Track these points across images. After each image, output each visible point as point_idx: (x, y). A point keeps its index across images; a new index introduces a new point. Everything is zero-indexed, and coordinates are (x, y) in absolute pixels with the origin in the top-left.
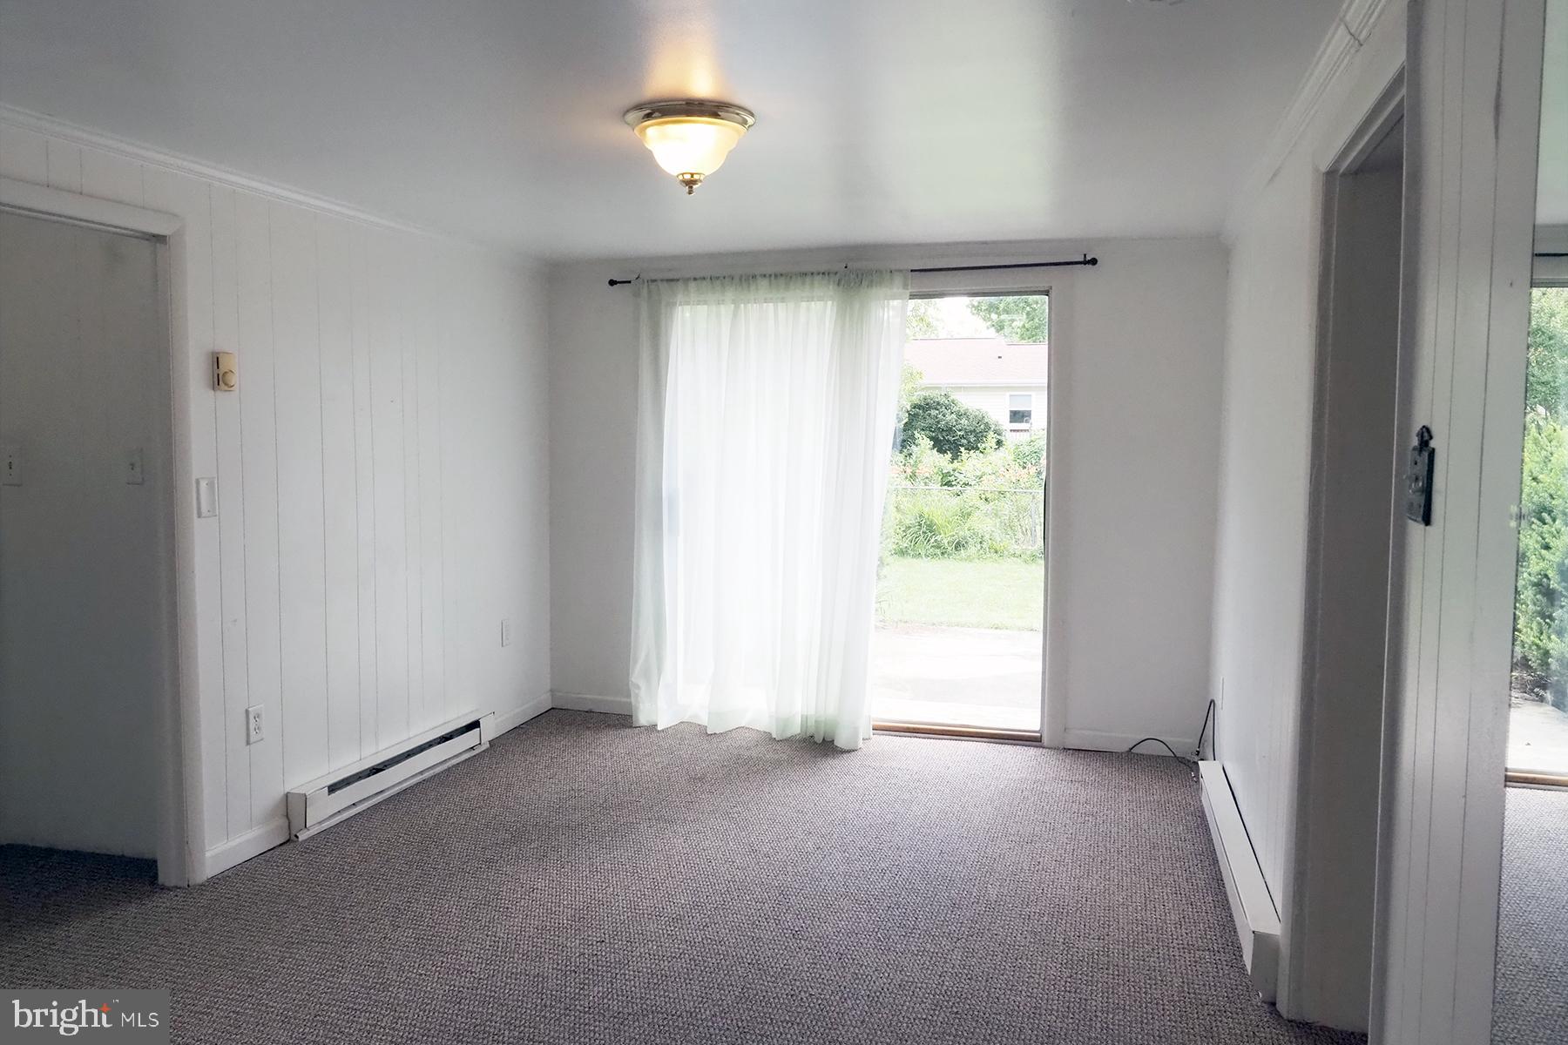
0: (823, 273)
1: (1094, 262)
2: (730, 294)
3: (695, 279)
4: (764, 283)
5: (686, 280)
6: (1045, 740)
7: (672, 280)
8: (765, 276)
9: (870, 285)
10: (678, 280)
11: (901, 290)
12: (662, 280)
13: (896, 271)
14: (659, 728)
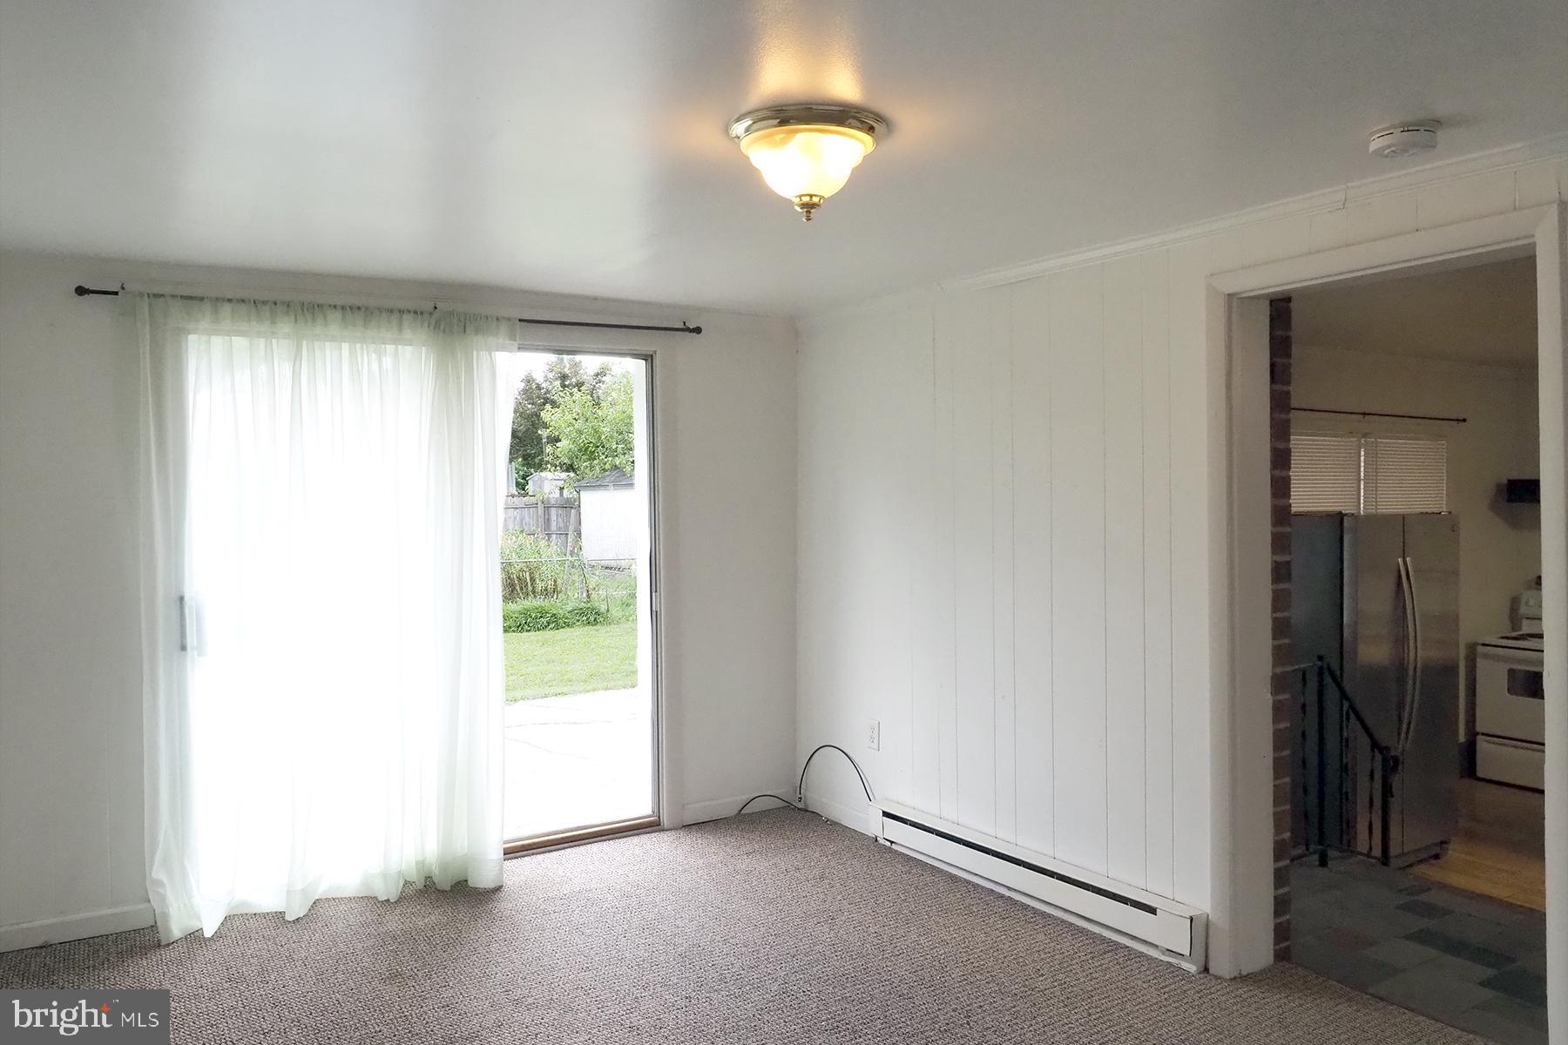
0: (415, 312)
1: (698, 330)
2: (285, 326)
3: (230, 300)
4: (335, 316)
5: (217, 301)
6: (666, 822)
7: (191, 298)
8: (335, 307)
9: (477, 331)
10: (202, 299)
11: (508, 342)
12: (173, 296)
13: (504, 318)
14: (208, 934)
